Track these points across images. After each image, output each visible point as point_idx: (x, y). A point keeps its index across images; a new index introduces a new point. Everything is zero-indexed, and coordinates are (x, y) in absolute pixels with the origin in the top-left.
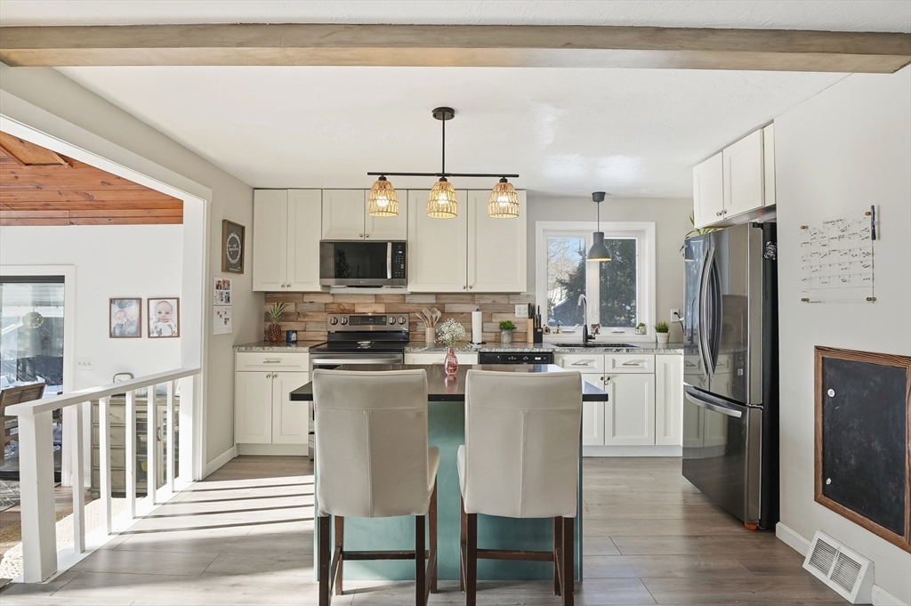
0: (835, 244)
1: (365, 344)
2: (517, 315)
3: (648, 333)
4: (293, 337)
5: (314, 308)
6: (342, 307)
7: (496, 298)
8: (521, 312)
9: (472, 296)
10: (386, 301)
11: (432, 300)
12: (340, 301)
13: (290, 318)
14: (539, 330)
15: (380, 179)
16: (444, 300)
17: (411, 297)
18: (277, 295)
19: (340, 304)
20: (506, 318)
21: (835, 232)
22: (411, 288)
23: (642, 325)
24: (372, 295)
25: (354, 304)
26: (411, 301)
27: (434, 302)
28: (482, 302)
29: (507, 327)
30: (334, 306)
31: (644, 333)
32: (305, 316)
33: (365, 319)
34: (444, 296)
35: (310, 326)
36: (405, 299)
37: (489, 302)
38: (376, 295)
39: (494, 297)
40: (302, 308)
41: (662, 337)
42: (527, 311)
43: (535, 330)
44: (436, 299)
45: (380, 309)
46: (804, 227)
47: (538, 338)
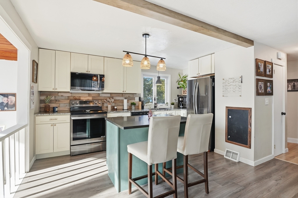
0: (231, 84)
1: (88, 111)
2: (136, 100)
3: (169, 105)
4: (57, 109)
5: (63, 98)
6: (75, 98)
7: (130, 95)
8: (137, 99)
9: (122, 94)
10: (92, 96)
11: (109, 95)
12: (74, 95)
13: (52, 102)
14: (143, 105)
15: (127, 54)
16: (113, 95)
17: (101, 94)
18: (46, 93)
19: (74, 97)
20: (133, 101)
21: (232, 81)
22: (105, 91)
23: (167, 103)
24: (87, 93)
25: (80, 97)
26: (102, 96)
27: (110, 96)
28: (125, 96)
29: (133, 104)
30: (72, 97)
31: (168, 105)
32: (59, 101)
33: (86, 102)
34: (113, 94)
35: (61, 105)
36: (99, 95)
37: (127, 96)
38: (89, 93)
39: (129, 95)
40: (57, 98)
41: (173, 106)
42: (139, 99)
43: (142, 105)
44: (111, 95)
45: (90, 98)
46: (223, 79)
47: (143, 108)
